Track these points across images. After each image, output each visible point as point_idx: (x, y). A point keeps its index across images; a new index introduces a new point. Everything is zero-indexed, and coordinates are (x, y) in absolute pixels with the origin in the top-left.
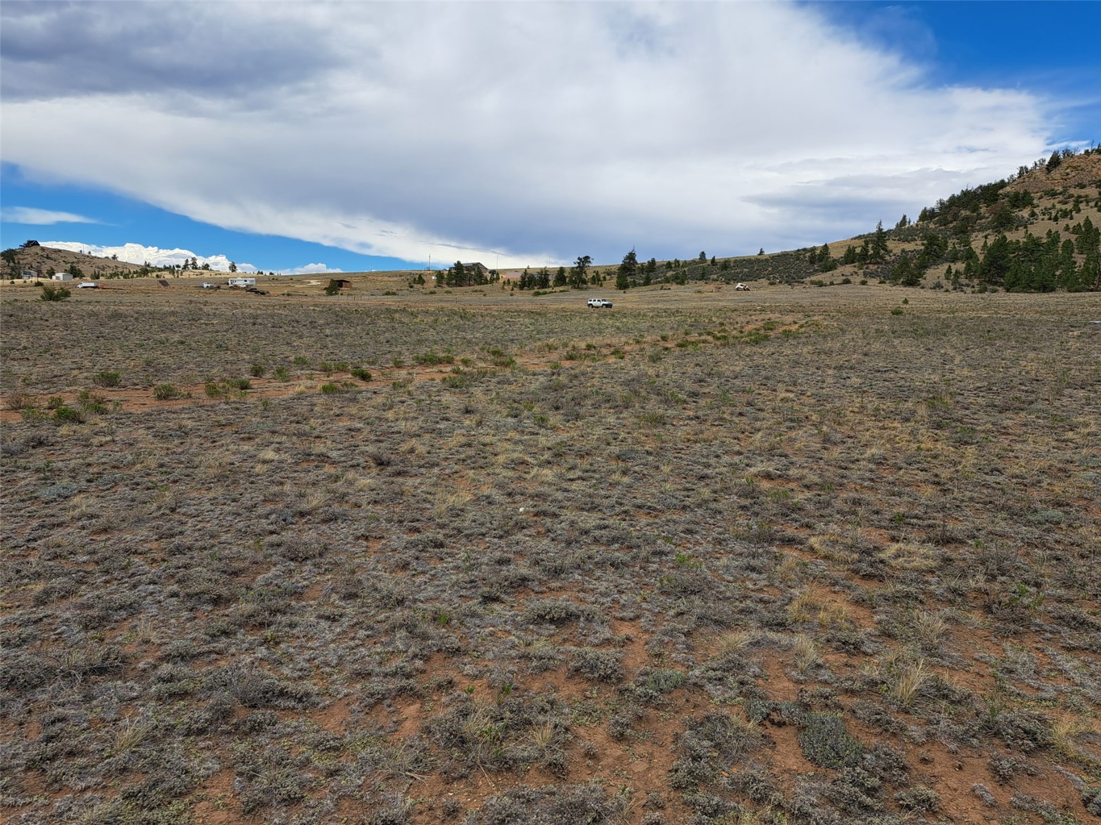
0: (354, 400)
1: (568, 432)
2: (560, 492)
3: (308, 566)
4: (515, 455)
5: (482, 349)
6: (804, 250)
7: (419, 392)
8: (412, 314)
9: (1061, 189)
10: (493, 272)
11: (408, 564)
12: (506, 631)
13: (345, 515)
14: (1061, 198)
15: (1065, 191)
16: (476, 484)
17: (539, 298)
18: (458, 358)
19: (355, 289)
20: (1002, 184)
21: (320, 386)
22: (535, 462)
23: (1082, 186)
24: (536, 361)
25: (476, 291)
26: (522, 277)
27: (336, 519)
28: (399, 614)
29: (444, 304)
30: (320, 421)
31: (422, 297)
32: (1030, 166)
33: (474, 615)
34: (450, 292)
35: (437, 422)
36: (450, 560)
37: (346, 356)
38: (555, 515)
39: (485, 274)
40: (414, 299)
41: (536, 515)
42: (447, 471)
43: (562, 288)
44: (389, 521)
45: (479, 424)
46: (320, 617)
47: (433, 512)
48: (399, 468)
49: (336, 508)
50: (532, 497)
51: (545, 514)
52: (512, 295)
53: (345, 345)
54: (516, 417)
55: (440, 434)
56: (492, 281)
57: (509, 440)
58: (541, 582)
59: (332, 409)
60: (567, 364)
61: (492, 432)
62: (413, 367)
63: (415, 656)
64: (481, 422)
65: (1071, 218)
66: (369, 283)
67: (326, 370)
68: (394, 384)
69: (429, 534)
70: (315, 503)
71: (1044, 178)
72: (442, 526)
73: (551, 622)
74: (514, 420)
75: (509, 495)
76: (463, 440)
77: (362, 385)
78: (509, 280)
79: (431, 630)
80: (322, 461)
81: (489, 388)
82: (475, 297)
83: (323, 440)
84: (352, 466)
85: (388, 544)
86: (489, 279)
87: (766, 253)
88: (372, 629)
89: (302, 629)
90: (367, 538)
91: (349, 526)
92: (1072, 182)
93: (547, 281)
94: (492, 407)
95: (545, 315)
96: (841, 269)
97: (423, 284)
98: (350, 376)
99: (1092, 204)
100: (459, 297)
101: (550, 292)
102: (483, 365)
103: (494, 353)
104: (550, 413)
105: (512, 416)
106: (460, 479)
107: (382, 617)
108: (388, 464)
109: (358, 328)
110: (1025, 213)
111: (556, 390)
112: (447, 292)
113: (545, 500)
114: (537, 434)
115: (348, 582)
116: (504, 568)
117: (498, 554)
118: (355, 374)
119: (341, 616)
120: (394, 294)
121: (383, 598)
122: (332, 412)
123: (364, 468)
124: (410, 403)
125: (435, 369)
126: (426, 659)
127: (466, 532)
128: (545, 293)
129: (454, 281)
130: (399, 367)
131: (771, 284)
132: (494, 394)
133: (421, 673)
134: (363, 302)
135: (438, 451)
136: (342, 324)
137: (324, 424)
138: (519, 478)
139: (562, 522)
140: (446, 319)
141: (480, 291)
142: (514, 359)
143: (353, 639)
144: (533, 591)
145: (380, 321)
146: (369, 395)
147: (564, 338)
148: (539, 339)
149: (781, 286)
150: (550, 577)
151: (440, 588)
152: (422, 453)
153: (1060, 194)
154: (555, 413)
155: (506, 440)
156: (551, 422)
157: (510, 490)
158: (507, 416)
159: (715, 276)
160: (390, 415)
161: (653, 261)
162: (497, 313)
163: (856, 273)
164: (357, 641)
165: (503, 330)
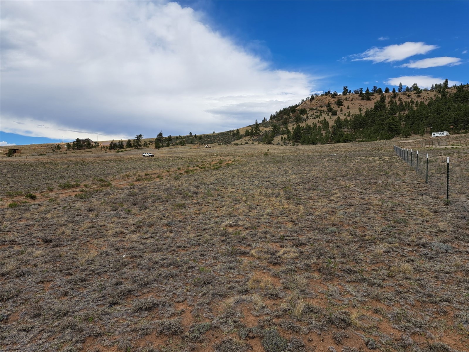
0: (28, 210)
1: (142, 215)
2: (142, 245)
3: (10, 304)
4: (118, 230)
5: (94, 179)
6: (230, 131)
7: (63, 203)
8: (56, 164)
9: (315, 108)
10: (96, 143)
11: (68, 293)
12: (123, 319)
13: (29, 272)
14: (315, 111)
15: (317, 108)
16: (99, 246)
17: (119, 153)
18: (82, 184)
19: (23, 153)
20: (296, 106)
21: (7, 204)
22: (128, 232)
23: (322, 107)
24: (121, 183)
25: (88, 151)
26: (110, 144)
27: (24, 274)
28: (66, 321)
29: (72, 159)
30: (9, 223)
31: (59, 156)
32: (305, 100)
33: (106, 313)
34: (74, 153)
35: (75, 217)
36: (90, 287)
37: (21, 187)
38: (141, 257)
39: (92, 144)
40: (55, 157)
41: (132, 258)
42: (83, 242)
43: (130, 149)
44: (54, 271)
45: (97, 216)
46: (20, 330)
47: (78, 263)
48: (57, 243)
49: (24, 268)
50: (128, 249)
51: (136, 257)
52: (106, 153)
53: (20, 182)
54: (115, 210)
55: (77, 223)
56: (95, 146)
57: (113, 222)
58: (138, 291)
59: (16, 216)
60: (137, 183)
61: (104, 219)
62: (59, 190)
63: (77, 342)
64: (98, 215)
65: (320, 118)
66: (31, 150)
67: (10, 195)
68: (49, 200)
69: (77, 275)
70: (11, 267)
71: (310, 104)
72: (83, 270)
73: (145, 310)
74: (114, 212)
75: (117, 249)
76: (90, 225)
77: (32, 202)
78: (104, 146)
79: (85, 326)
80: (13, 244)
81: (100, 198)
82: (87, 154)
83: (12, 233)
84: (30, 245)
85: (55, 283)
86: (94, 145)
87: (216, 133)
88: (51, 331)
89: (10, 339)
90: (42, 282)
91: (32, 277)
92: (318, 105)
93: (123, 146)
94: (102, 207)
95: (123, 160)
96: (244, 139)
97: (60, 149)
98: (24, 197)
99: (325, 113)
100: (79, 154)
101: (124, 151)
102: (95, 187)
103: (100, 181)
104: (132, 207)
105: (114, 210)
106: (90, 245)
107: (56, 324)
108: (51, 241)
109: (27, 173)
110: (305, 116)
111: (133, 196)
112: (72, 153)
113: (135, 250)
114: (127, 218)
115: (35, 308)
116: (119, 287)
117: (115, 280)
118: (27, 196)
119: (32, 328)
120: (44, 155)
121: (56, 313)
122: (16, 218)
123: (37, 245)
124: (59, 208)
125: (71, 190)
126: (83, 342)
127: (97, 271)
128: (122, 151)
129: (76, 148)
130: (51, 191)
131: (219, 145)
132: (103, 200)
133: (81, 350)
134: (28, 159)
135: (77, 232)
136: (17, 171)
137: (11, 224)
138: (121, 241)
139: (145, 259)
140: (74, 165)
141: (90, 151)
142: (111, 183)
143: (40, 339)
144: (135, 296)
145: (38, 169)
146: (36, 206)
147: (134, 171)
148: (122, 173)
149: (223, 145)
150: (142, 287)
151: (86, 303)
152: (68, 234)
153: (315, 109)
154: (134, 207)
155: (111, 222)
156: (133, 212)
157: (117, 247)
158: (111, 210)
159: (197, 142)
160: (49, 216)
161: (170, 136)
162: (99, 162)
163: (250, 140)
164: (43, 340)
165: (103, 169)
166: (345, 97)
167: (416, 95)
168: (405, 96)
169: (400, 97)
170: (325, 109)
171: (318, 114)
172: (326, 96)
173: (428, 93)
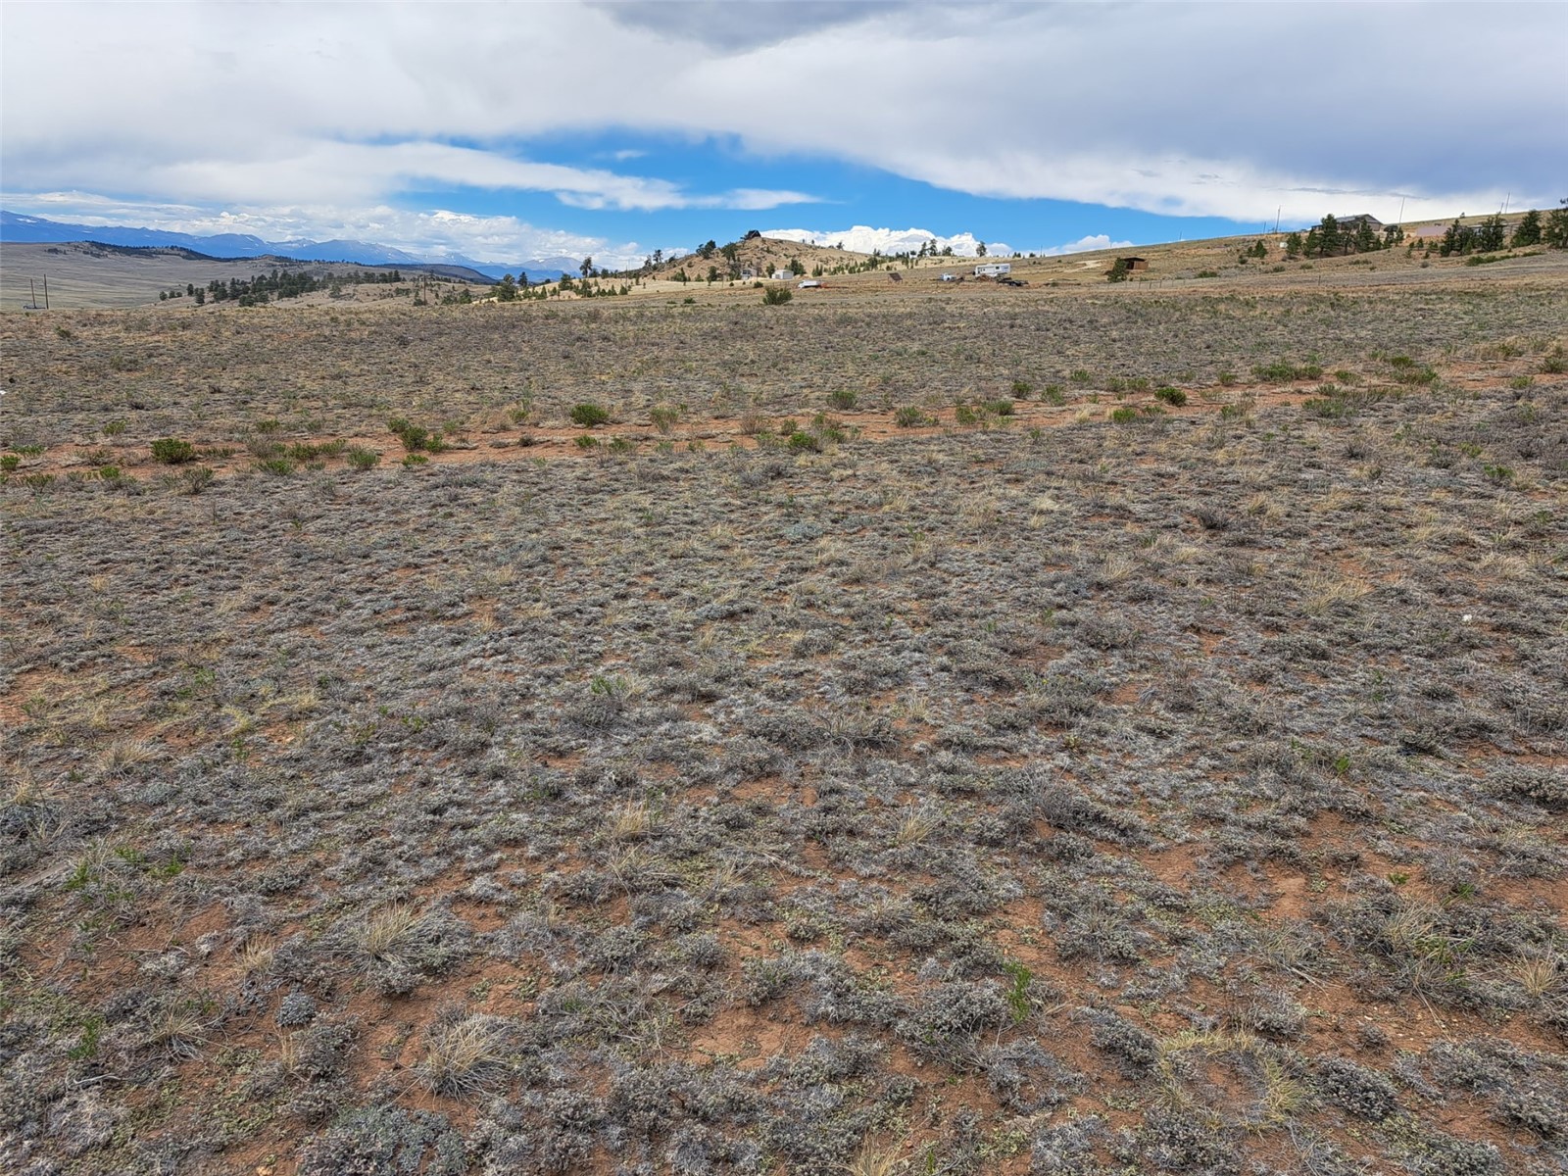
0: (1161, 432)
1: (1553, 496)
2: (1543, 596)
3: (1116, 658)
4: (1449, 529)
5: (1374, 356)
7: (1263, 424)
8: (1247, 304)
10: (1391, 229)
11: (1271, 676)
12: (1449, 802)
13: (1163, 594)
16: (1374, 568)
17: (1480, 268)
18: (1328, 371)
19: (1153, 270)
21: (1110, 411)
22: (1488, 543)
24: (1478, 375)
25: (1358, 262)
26: (1448, 233)
27: (1150, 599)
28: (1262, 745)
29: (1298, 287)
30: (1114, 461)
31: (1259, 277)
33: (1391, 767)
34: (1310, 267)
35: (1300, 470)
36: (1339, 679)
37: (1145, 369)
38: (1536, 634)
39: (1376, 233)
40: (1247, 282)
41: (1497, 629)
42: (1323, 546)
44: (1233, 610)
45: (1376, 475)
46: (1139, 728)
47: (1305, 605)
48: (1242, 534)
49: (1148, 582)
50: (1486, 599)
51: (1514, 629)
52: (1424, 266)
53: (1141, 353)
54: (1446, 467)
55: (1306, 488)
56: (1388, 244)
57: (1433, 504)
58: (1515, 737)
59: (1129, 445)
60: (1546, 380)
61: (1402, 490)
62: (1251, 384)
63: (1293, 809)
64: (1379, 472)
66: (1175, 260)
67: (1116, 389)
68: (1224, 410)
69: (1305, 636)
70: (1117, 573)
72: (1321, 628)
74: (1441, 472)
75: (1441, 592)
76: (1348, 499)
77: (1174, 412)
78: (1421, 241)
80: (1121, 517)
81: (1390, 418)
82: (1355, 273)
83: (1119, 488)
84: (1165, 527)
85: (1234, 642)
86: (1383, 240)
88: (1220, 758)
89: (1115, 740)
90: (1198, 631)
91: (1171, 611)
93: (1499, 237)
94: (1399, 450)
95: (1494, 295)
97: (1262, 257)
98: (1152, 398)
100: (1325, 273)
102: (1375, 381)
103: (1396, 362)
104: (1515, 462)
105: (1438, 466)
106: (1345, 560)
107: (1234, 745)
108: (1224, 527)
109: (1161, 327)
111: (1525, 425)
112: (1303, 267)
113: (1513, 607)
114: (1490, 497)
115: (1176, 689)
116: (1442, 705)
117: (1427, 682)
118: (1160, 395)
119: (1170, 733)
120: (1214, 275)
121: (1235, 718)
122: (1130, 449)
123: (1184, 531)
124: (1252, 439)
125: (1289, 388)
126: (1312, 817)
127: (1368, 641)
128: (1495, 259)
129: (1318, 249)
130: (1227, 386)
132: (1402, 427)
133: (1303, 835)
134: (1163, 290)
135: (1304, 514)
136: (1136, 322)
137: (1119, 465)
138: (1459, 567)
139: (1552, 645)
140: (1306, 309)
141: (1366, 262)
142: (1435, 371)
143: (1191, 767)
144: (1500, 748)
145: (1194, 317)
146: (1184, 426)
147: (1538, 335)
148: (1484, 338)
151: (1326, 719)
152: (1277, 515)
154: (1524, 463)
155: (1427, 503)
156: (1519, 479)
157: (1442, 586)
158: (1427, 465)
160: (1220, 455)
162: (1397, 297)
164: (1198, 772)
165: (1411, 324)
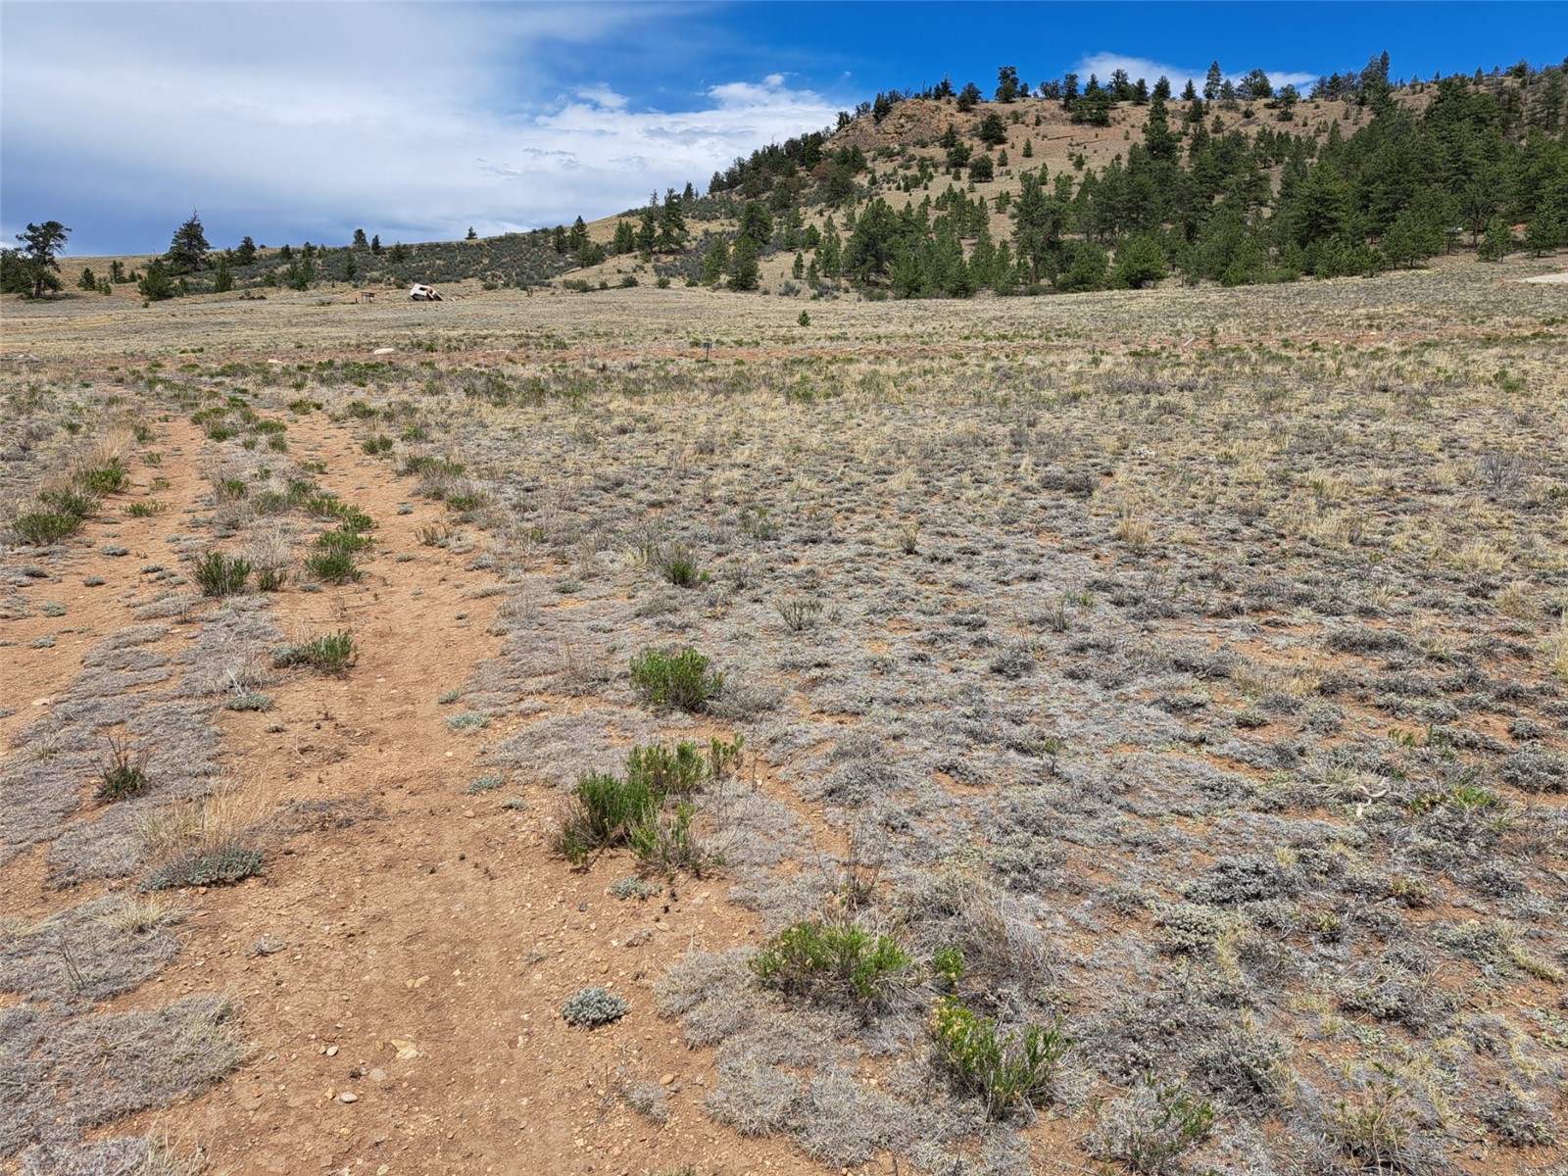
9: (897, 148)
14: (899, 160)
15: (903, 150)
20: (819, 138)
23: (924, 146)
32: (851, 113)
65: (926, 188)
71: (873, 131)
87: (479, 236)
92: (908, 138)
96: (611, 263)
99: (942, 169)
110: (862, 180)
131: (489, 288)
149: (508, 292)
153: (898, 154)
161: (249, 244)
163: (642, 268)
166: (1008, 108)
167: (1276, 112)
168: (1232, 114)
169: (1218, 117)
170: (939, 153)
171: (914, 171)
172: (935, 103)
173: (1317, 107)
